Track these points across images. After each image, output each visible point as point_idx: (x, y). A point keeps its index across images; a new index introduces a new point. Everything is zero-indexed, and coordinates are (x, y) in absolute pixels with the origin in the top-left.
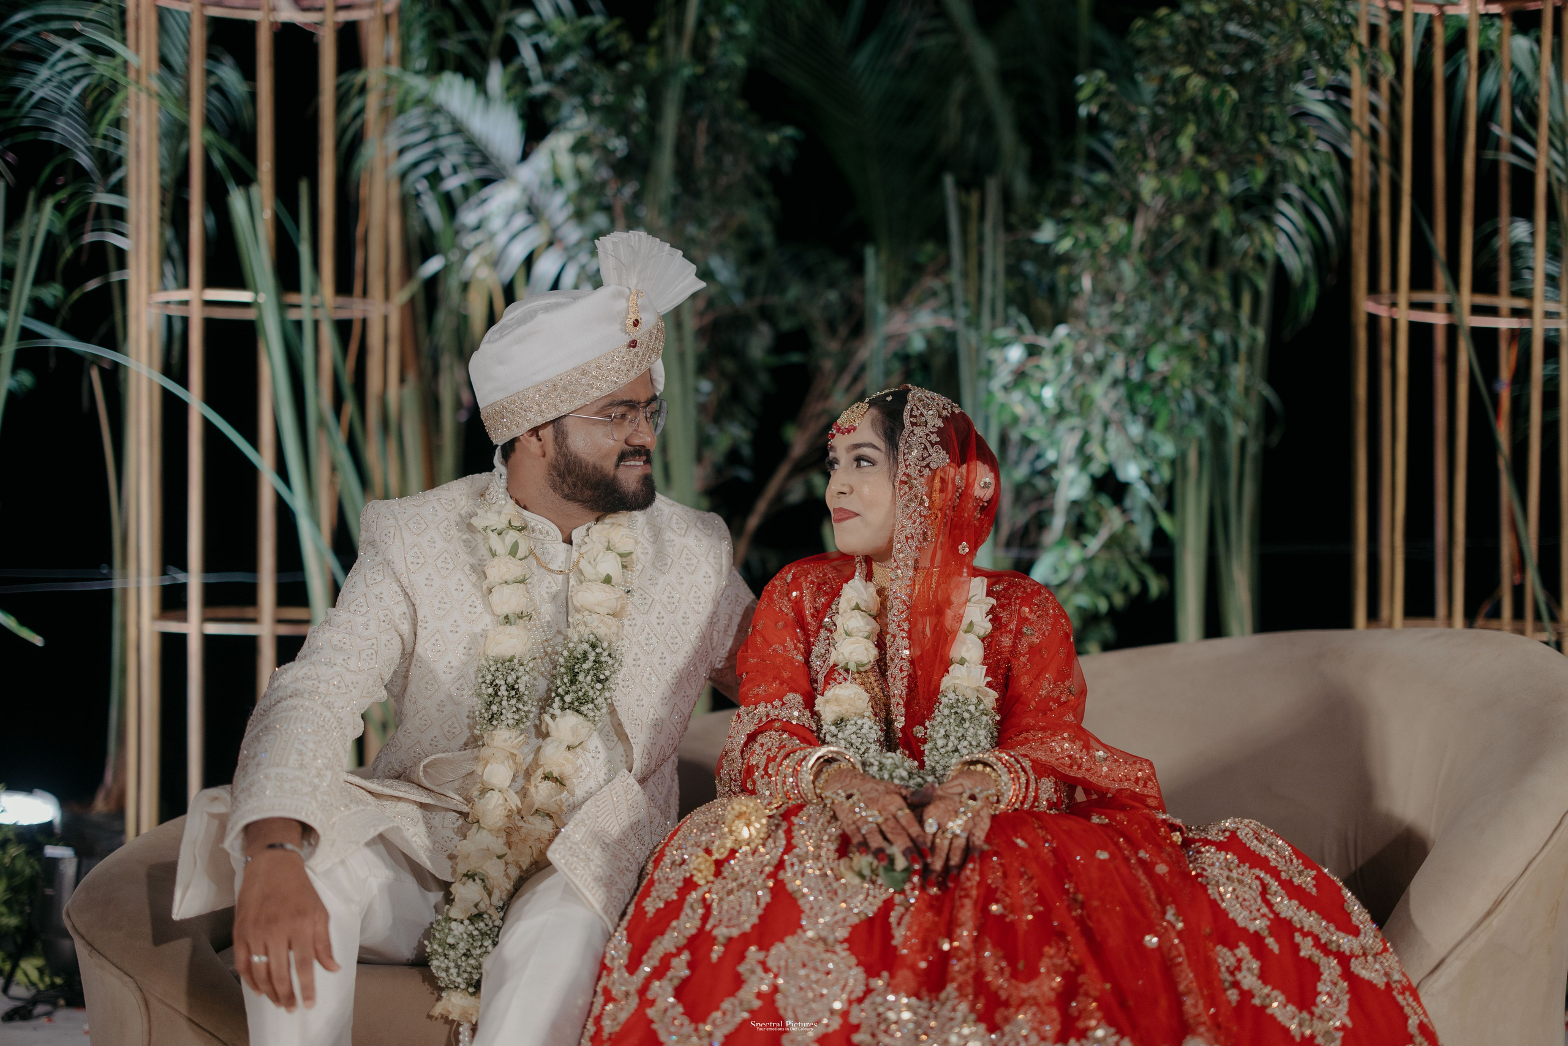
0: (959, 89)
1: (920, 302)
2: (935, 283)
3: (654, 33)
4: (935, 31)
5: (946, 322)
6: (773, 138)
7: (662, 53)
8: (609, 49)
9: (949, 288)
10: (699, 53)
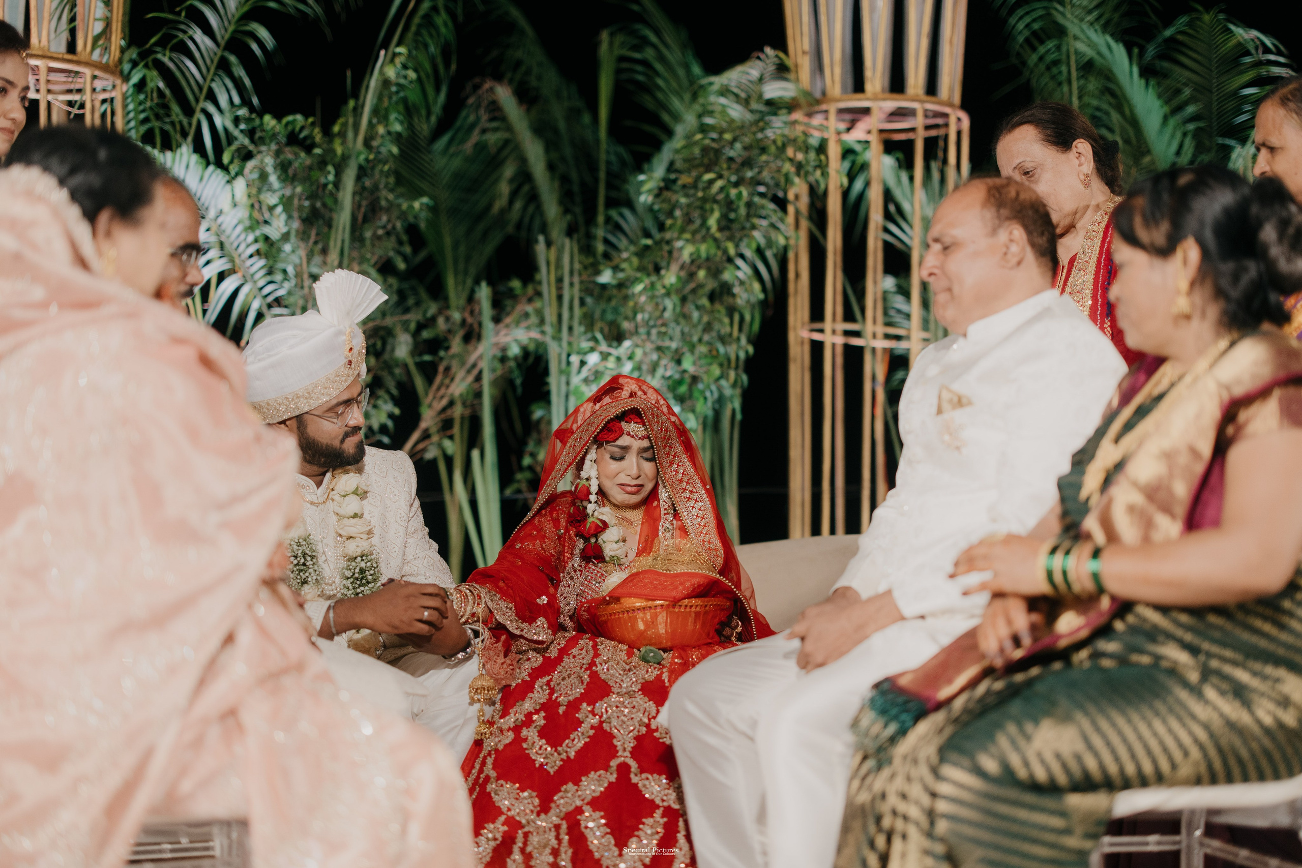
0: (509, 171)
1: (518, 323)
2: (529, 308)
3: (336, 128)
4: (496, 130)
5: (535, 334)
6: (417, 205)
7: (344, 143)
8: (305, 138)
9: (540, 313)
10: (367, 144)
